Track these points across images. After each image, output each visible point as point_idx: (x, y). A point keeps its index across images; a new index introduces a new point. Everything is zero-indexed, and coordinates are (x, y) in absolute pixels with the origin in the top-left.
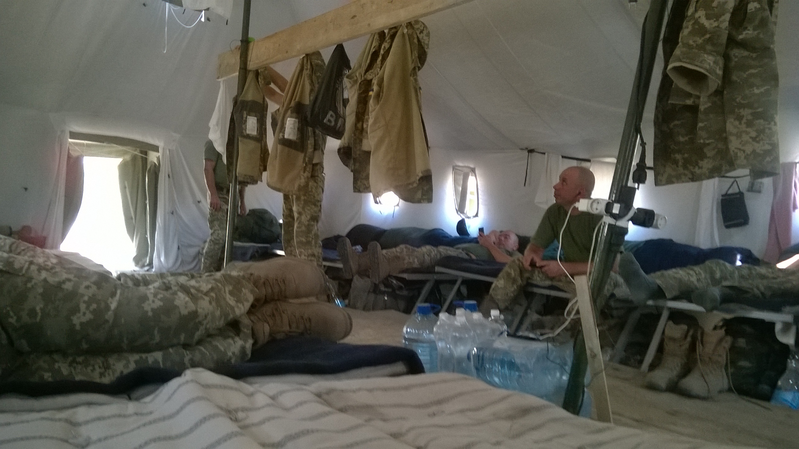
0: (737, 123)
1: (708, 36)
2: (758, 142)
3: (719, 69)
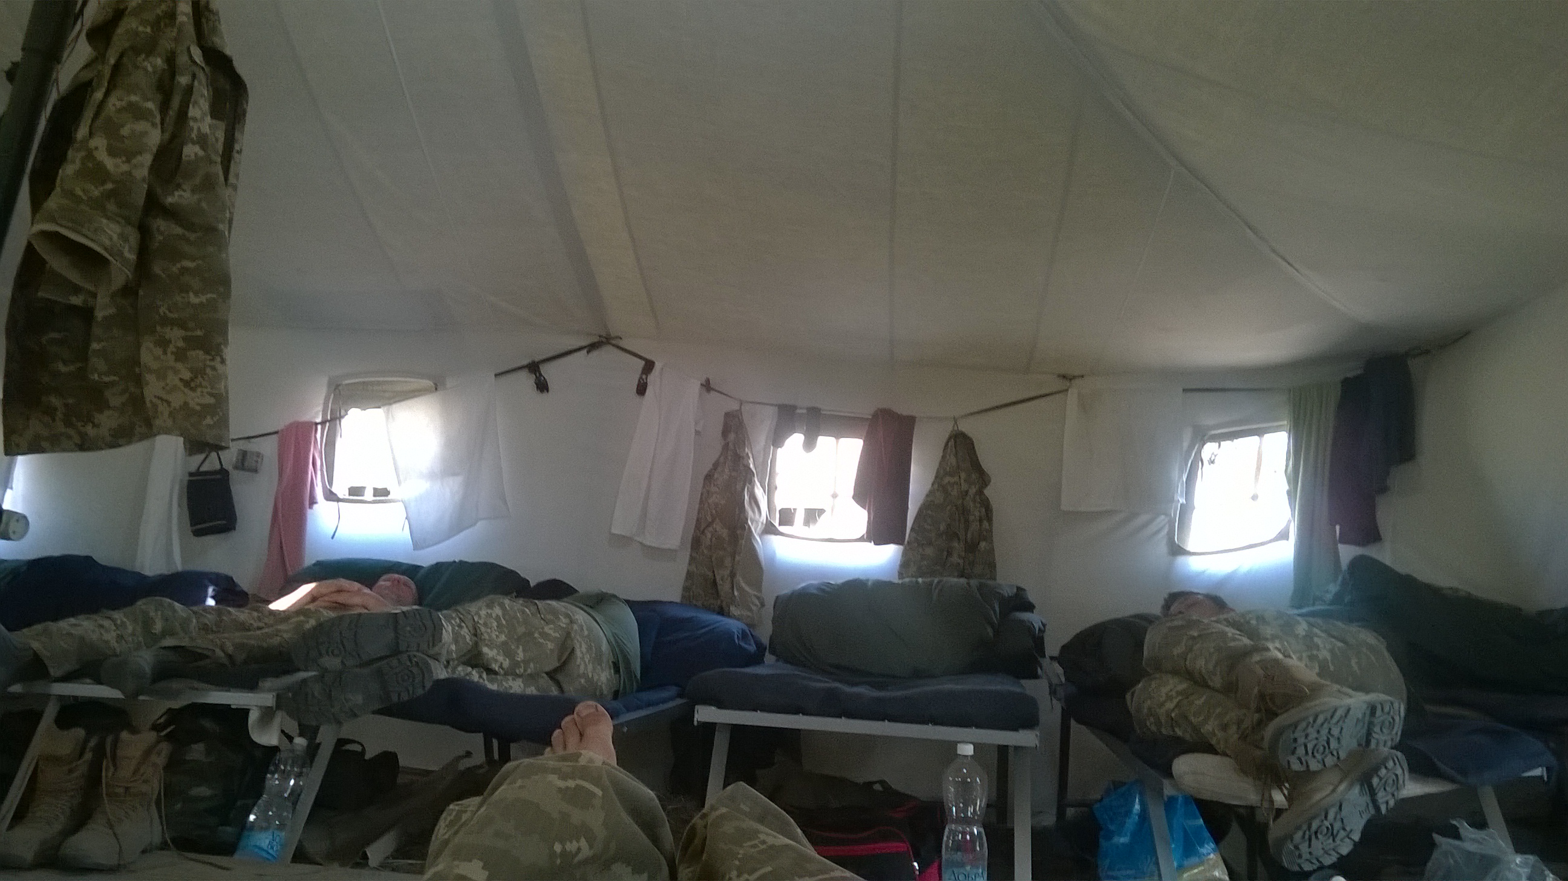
0: (159, 351)
1: (109, 186)
2: (193, 389)
3: (129, 251)
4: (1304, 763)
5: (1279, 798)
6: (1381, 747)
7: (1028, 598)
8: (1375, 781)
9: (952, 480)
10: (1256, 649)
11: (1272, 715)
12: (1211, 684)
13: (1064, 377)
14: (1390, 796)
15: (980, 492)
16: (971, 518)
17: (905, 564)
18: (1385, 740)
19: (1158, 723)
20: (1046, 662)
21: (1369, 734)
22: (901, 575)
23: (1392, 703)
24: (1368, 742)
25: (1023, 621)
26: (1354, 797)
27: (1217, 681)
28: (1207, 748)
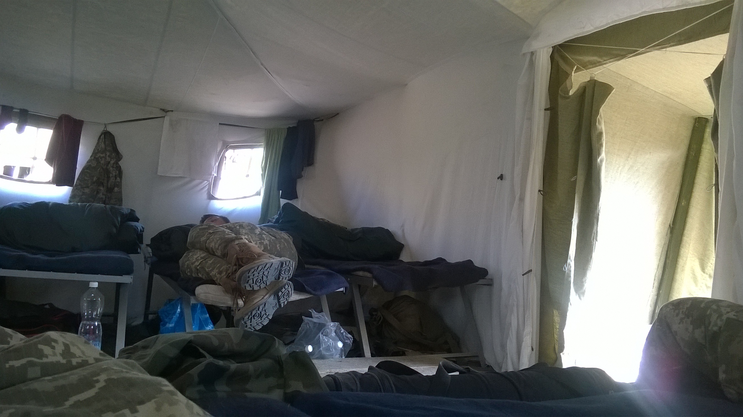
4: (252, 287)
5: (241, 302)
6: (284, 280)
7: (136, 215)
8: (280, 294)
9: (102, 155)
10: (237, 239)
11: (241, 266)
12: (216, 254)
13: (163, 110)
14: (286, 300)
15: (117, 163)
16: (111, 175)
17: (73, 197)
18: (285, 278)
19: (191, 271)
20: (143, 246)
21: (280, 274)
22: (70, 201)
23: (290, 262)
24: (279, 278)
25: (132, 226)
26: (271, 300)
27: (219, 253)
28: (212, 282)
